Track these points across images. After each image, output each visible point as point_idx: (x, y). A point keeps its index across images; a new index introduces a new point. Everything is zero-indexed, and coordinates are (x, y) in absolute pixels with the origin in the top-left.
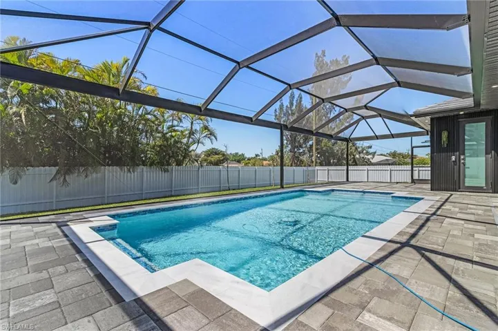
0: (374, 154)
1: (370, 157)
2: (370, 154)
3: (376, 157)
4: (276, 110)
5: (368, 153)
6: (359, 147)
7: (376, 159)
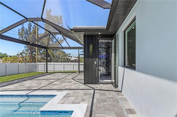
0: (71, 57)
1: (70, 58)
2: (70, 57)
3: (72, 58)
4: (19, 30)
5: (69, 56)
6: (66, 54)
7: (73, 59)
